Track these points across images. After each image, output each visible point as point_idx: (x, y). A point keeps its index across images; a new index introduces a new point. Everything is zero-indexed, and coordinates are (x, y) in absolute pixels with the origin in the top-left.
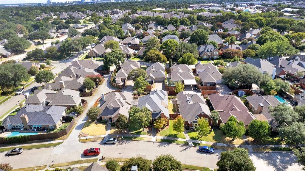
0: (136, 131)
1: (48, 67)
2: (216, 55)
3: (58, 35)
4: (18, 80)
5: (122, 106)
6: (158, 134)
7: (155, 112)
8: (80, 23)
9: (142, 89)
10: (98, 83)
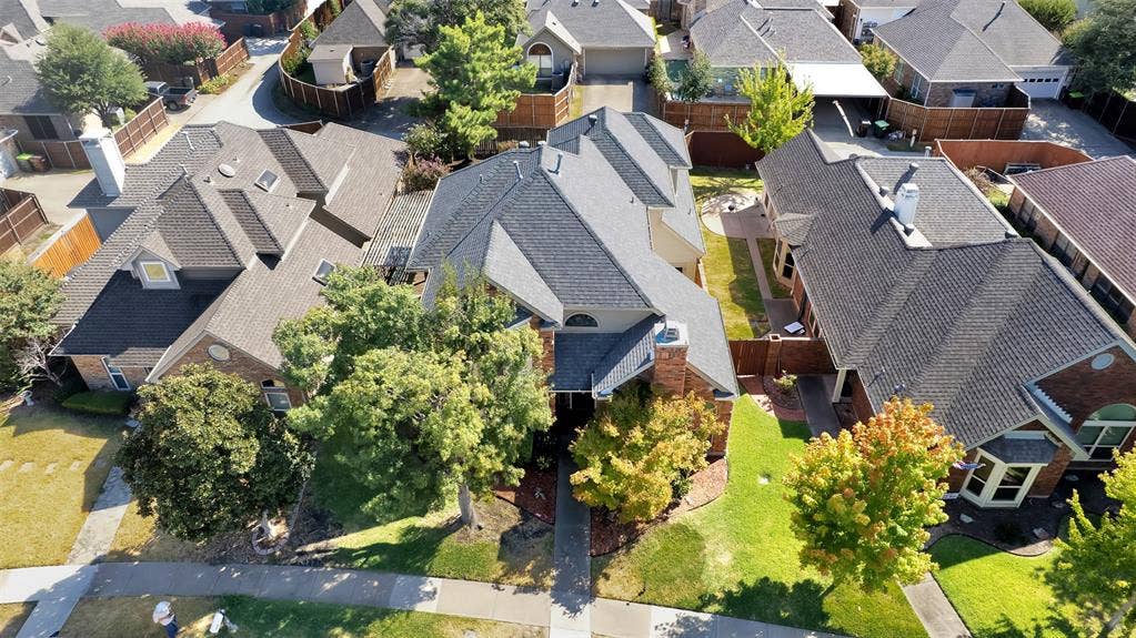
0: (388, 532)
5: (271, 259)
7: (586, 320)
9: (484, 115)
10: (198, 83)
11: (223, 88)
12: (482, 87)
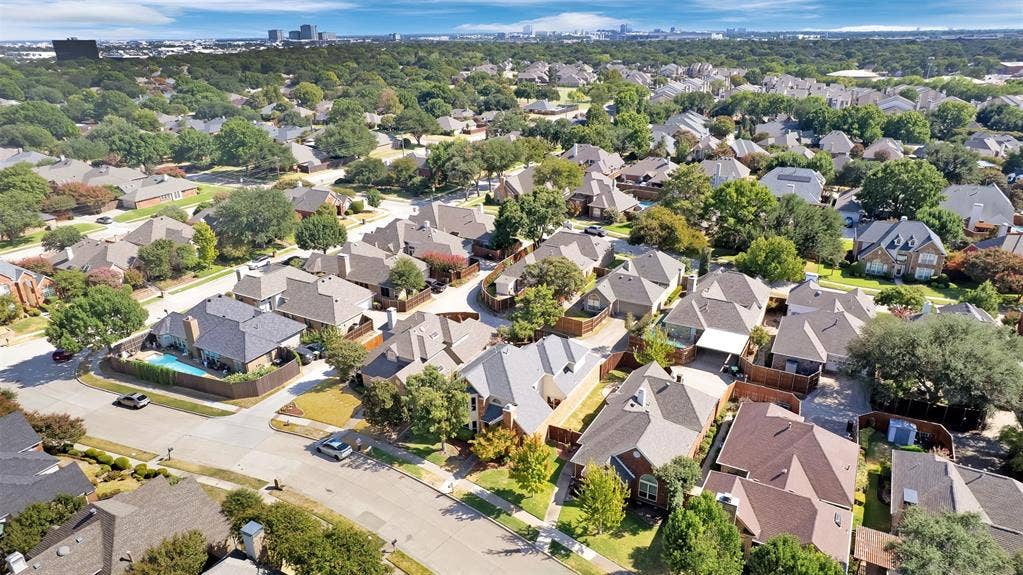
0: (421, 447)
1: (370, 212)
2: (927, 266)
3: (468, 126)
4: (262, 231)
5: (424, 360)
6: (475, 476)
7: (498, 402)
8: (558, 98)
9: (531, 326)
10: (450, 281)
11: (461, 283)
12: (536, 314)
